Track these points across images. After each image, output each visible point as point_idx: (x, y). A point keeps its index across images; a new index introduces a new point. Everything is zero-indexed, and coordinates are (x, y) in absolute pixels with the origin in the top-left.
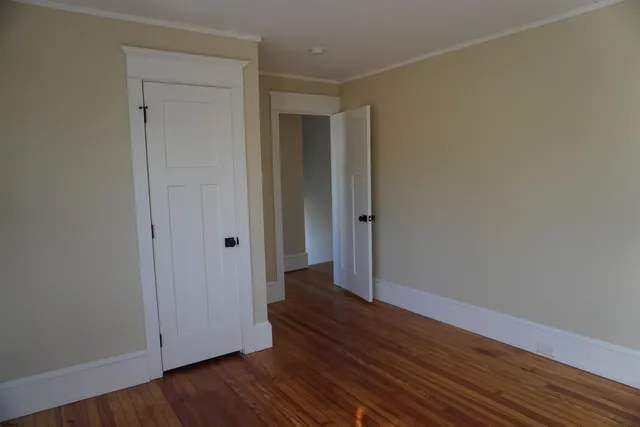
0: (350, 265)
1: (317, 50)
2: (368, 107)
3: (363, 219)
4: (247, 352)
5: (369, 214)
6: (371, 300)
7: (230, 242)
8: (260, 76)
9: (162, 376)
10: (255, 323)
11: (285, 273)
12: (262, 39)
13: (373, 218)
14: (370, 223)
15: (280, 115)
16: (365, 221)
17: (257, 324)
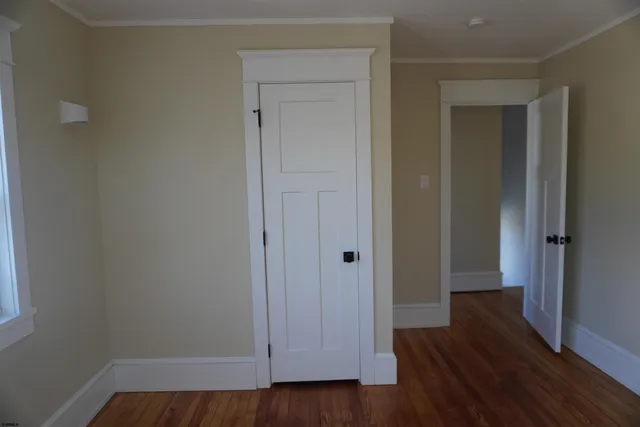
0: (537, 296)
1: (475, 21)
2: (566, 90)
3: (553, 240)
4: (364, 382)
5: (562, 234)
6: (558, 349)
7: (349, 257)
8: (393, 66)
9: (269, 386)
10: (375, 352)
11: (452, 293)
12: (395, 19)
13: (568, 239)
14: (561, 248)
15: (453, 108)
16: (556, 243)
17: (379, 355)
